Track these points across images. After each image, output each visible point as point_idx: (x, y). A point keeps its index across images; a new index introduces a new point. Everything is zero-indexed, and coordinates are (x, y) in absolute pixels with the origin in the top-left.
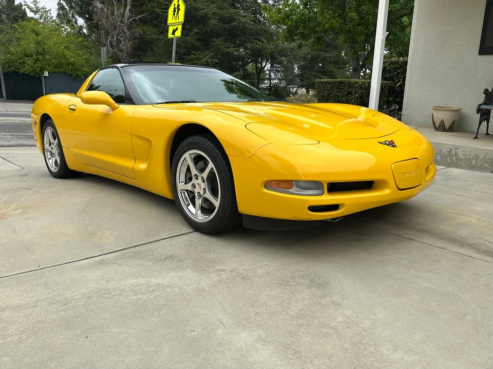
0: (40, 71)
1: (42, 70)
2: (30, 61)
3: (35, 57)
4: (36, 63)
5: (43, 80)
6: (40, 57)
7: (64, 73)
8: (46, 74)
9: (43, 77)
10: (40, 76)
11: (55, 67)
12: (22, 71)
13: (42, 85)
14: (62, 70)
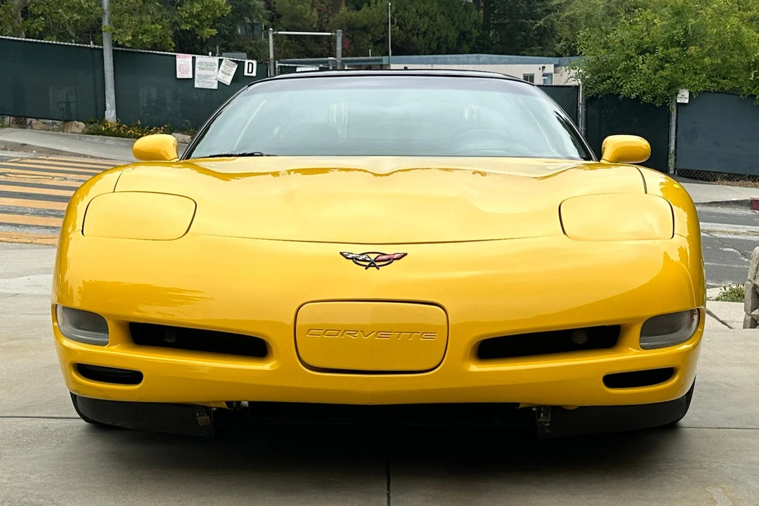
0: (669, 89)
1: (673, 87)
2: (645, 65)
3: (660, 52)
4: (663, 68)
5: (674, 113)
6: (674, 52)
7: (733, 92)
8: (683, 97)
9: (674, 107)
10: (664, 104)
11: (709, 77)
12: (625, 91)
13: (669, 127)
14: (728, 84)
